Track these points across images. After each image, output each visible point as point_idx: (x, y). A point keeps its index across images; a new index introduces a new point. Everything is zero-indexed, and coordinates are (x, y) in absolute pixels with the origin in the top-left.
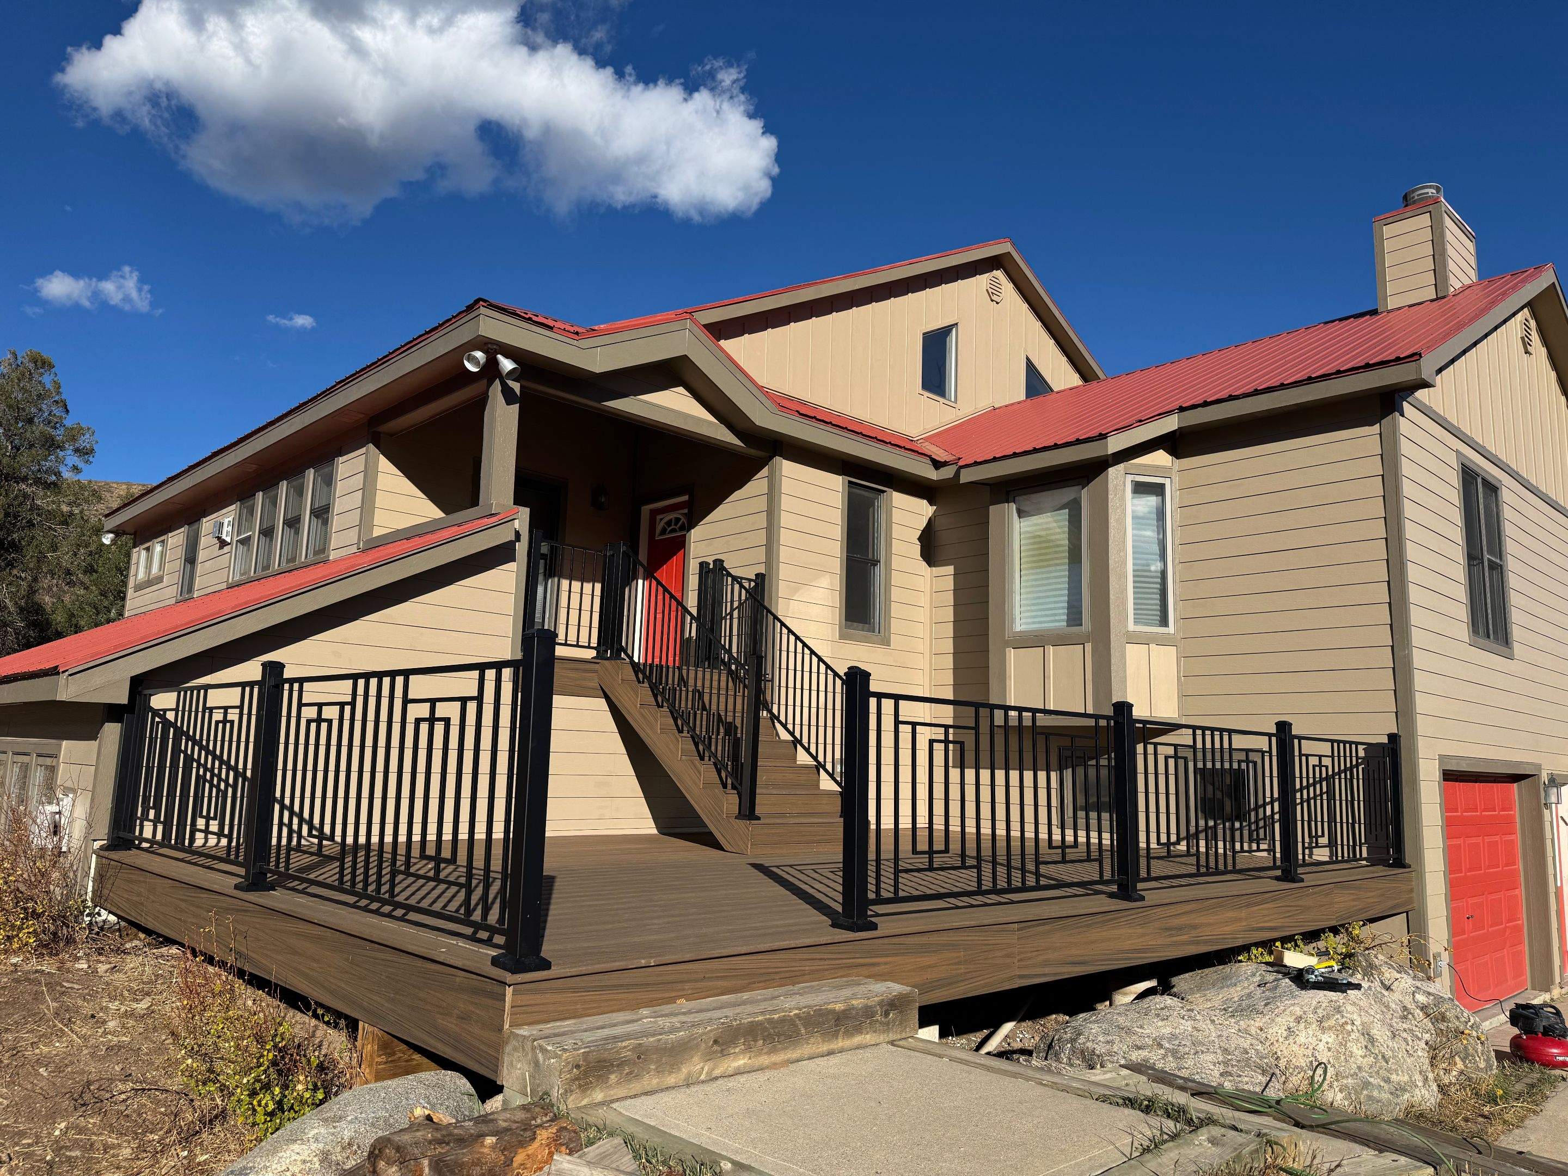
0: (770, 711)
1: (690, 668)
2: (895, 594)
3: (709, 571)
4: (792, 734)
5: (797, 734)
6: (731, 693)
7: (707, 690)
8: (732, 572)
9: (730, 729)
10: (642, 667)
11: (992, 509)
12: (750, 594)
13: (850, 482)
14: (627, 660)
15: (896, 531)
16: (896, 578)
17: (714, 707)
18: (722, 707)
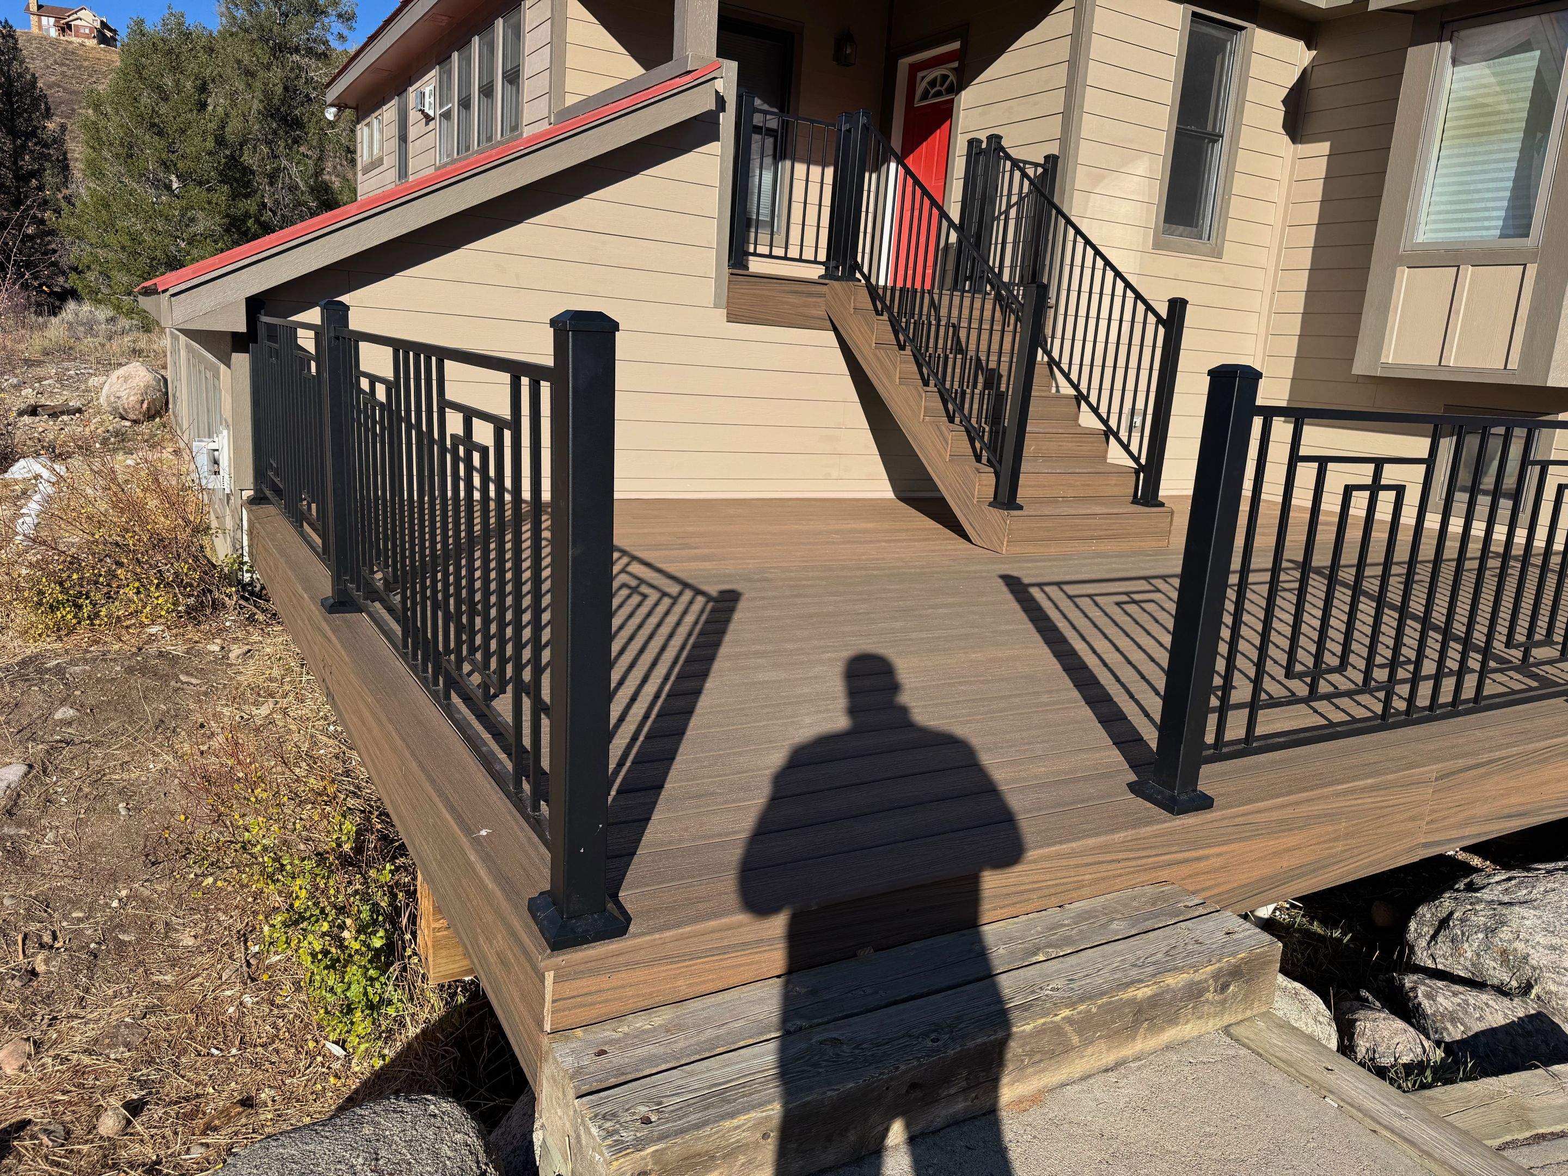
0: (1048, 353)
1: (944, 292)
2: (1240, 184)
3: (980, 153)
4: (1076, 387)
5: (1083, 388)
6: (997, 327)
7: (964, 324)
8: (1013, 153)
9: (992, 378)
10: (880, 292)
11: (1414, 53)
12: (1035, 186)
13: (1194, 14)
14: (863, 281)
15: (1253, 91)
16: (1243, 161)
17: (972, 346)
18: (983, 347)
